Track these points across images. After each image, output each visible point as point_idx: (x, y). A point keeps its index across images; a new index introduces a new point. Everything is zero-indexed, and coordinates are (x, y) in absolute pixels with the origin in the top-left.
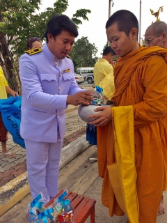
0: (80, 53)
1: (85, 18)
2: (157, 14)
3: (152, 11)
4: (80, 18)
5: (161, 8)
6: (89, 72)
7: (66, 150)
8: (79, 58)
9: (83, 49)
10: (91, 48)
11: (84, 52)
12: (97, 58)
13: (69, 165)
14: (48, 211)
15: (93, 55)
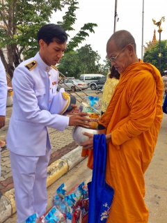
0: (83, 60)
1: (92, 30)
2: (159, 24)
3: (154, 21)
4: (87, 31)
5: (163, 18)
6: (92, 79)
7: (75, 152)
8: (83, 65)
9: (86, 56)
10: (94, 55)
11: (87, 59)
12: (99, 65)
13: (79, 166)
14: (71, 196)
15: (96, 62)
